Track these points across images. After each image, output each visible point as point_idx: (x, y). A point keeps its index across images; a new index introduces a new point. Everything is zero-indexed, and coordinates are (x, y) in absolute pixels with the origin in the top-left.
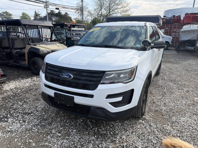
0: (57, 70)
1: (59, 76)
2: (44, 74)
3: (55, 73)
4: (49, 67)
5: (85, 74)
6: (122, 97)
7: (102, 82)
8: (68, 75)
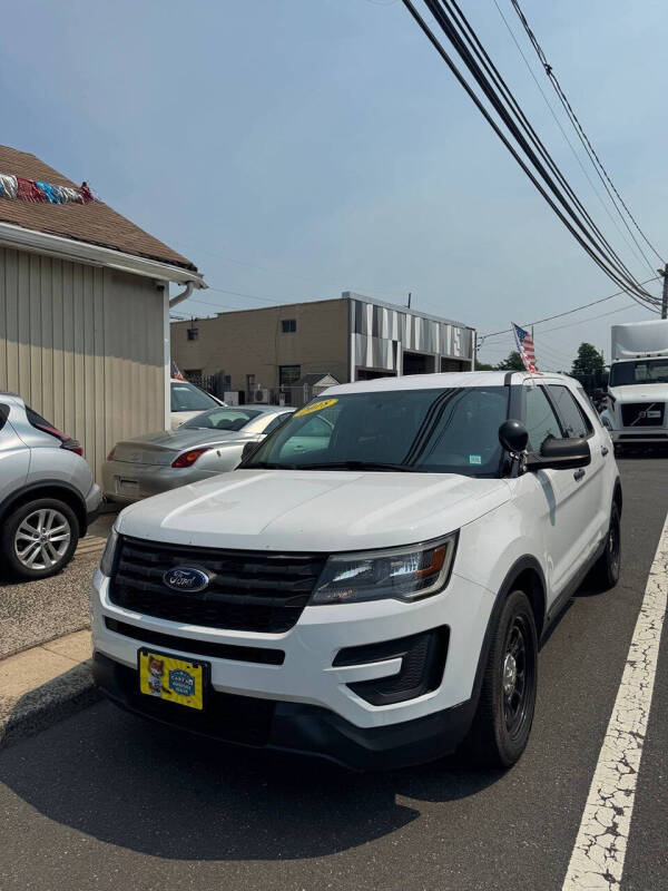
0: (154, 557)
1: (158, 579)
2: (107, 579)
3: (149, 570)
4: (126, 550)
5: (256, 568)
6: (400, 659)
7: (316, 597)
8: (193, 574)
